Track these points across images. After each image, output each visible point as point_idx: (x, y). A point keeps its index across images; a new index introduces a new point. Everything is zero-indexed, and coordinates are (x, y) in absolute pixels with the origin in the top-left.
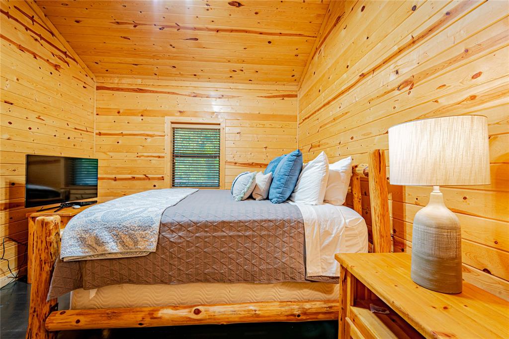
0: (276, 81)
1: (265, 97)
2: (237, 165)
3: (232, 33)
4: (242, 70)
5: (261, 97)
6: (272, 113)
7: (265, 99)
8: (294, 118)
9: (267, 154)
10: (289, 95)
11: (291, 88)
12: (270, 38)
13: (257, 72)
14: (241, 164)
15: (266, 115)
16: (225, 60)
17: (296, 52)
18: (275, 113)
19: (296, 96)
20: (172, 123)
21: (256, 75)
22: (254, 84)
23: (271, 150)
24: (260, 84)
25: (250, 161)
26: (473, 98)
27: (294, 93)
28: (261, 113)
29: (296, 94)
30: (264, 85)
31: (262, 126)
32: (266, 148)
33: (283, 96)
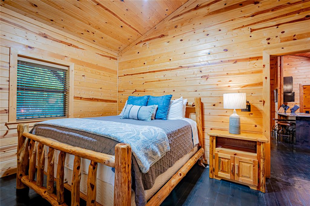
0: (109, 47)
1: (101, 55)
2: (82, 99)
3: (106, 11)
4: (94, 33)
5: (98, 54)
6: (104, 67)
7: (100, 55)
8: (116, 72)
9: (102, 93)
10: (113, 58)
11: (114, 54)
12: (123, 24)
13: (102, 38)
14: (85, 99)
15: (101, 67)
16: (87, 22)
17: (130, 37)
18: (106, 67)
19: (117, 59)
20: (19, 56)
21: (101, 39)
22: (95, 44)
23: (104, 90)
24: (98, 45)
25: (91, 97)
26: (229, 86)
27: (116, 57)
28: (98, 65)
29: (117, 58)
30: (100, 47)
31: (99, 74)
32: (101, 88)
33: (111, 57)
